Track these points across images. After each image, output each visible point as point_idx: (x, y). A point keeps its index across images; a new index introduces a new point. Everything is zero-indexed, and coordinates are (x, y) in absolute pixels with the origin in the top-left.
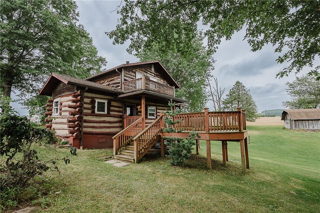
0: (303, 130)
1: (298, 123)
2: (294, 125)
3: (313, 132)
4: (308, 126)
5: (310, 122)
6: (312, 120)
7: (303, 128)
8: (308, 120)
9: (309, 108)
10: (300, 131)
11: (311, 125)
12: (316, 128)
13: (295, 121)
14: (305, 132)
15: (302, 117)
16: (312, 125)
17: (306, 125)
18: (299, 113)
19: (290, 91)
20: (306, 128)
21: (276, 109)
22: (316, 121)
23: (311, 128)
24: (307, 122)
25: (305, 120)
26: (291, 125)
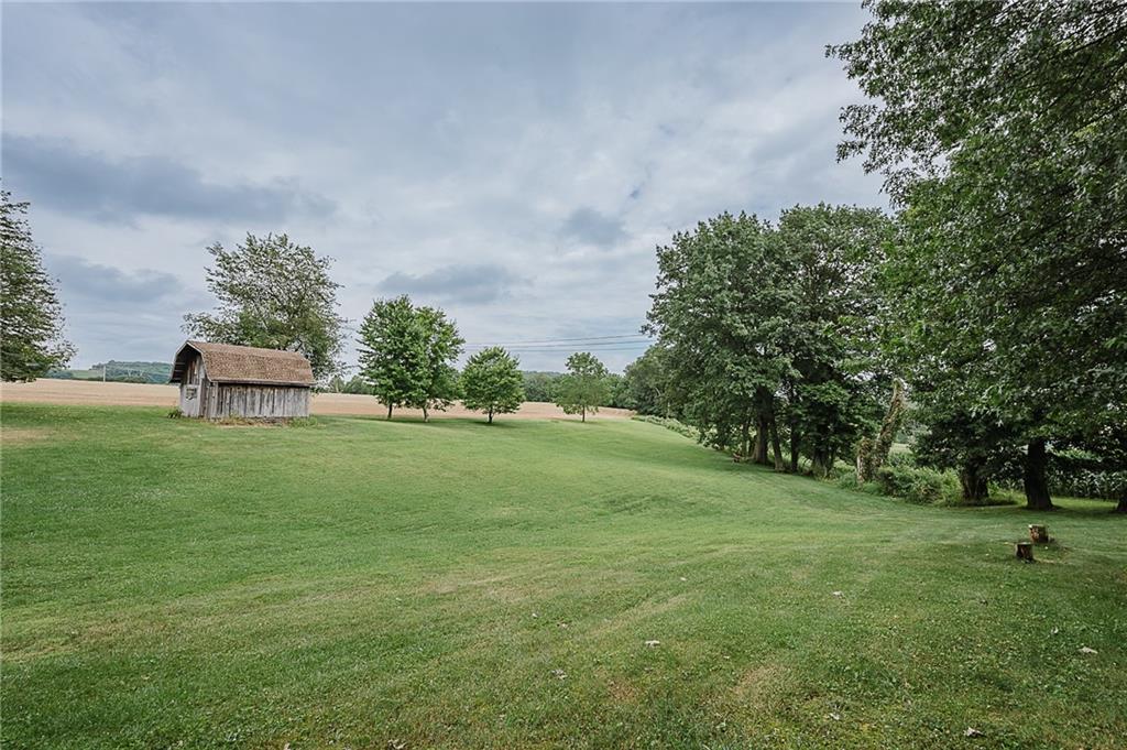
0: (243, 420)
1: (229, 395)
2: (214, 403)
3: (269, 426)
4: (257, 407)
5: (268, 392)
6: (272, 386)
7: (242, 413)
8: (261, 386)
9: (268, 347)
10: (232, 424)
11: (268, 401)
12: (278, 413)
13: (222, 385)
14: (249, 427)
15: (247, 373)
16: (271, 403)
17: (253, 404)
18: (239, 358)
19: (220, 279)
20: (251, 415)
21: (151, 362)
22: (282, 392)
23: (266, 412)
24: (257, 391)
25: (253, 385)
26: (204, 399)
